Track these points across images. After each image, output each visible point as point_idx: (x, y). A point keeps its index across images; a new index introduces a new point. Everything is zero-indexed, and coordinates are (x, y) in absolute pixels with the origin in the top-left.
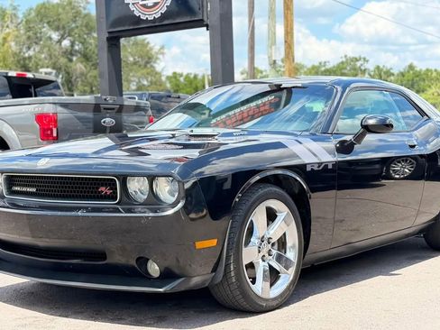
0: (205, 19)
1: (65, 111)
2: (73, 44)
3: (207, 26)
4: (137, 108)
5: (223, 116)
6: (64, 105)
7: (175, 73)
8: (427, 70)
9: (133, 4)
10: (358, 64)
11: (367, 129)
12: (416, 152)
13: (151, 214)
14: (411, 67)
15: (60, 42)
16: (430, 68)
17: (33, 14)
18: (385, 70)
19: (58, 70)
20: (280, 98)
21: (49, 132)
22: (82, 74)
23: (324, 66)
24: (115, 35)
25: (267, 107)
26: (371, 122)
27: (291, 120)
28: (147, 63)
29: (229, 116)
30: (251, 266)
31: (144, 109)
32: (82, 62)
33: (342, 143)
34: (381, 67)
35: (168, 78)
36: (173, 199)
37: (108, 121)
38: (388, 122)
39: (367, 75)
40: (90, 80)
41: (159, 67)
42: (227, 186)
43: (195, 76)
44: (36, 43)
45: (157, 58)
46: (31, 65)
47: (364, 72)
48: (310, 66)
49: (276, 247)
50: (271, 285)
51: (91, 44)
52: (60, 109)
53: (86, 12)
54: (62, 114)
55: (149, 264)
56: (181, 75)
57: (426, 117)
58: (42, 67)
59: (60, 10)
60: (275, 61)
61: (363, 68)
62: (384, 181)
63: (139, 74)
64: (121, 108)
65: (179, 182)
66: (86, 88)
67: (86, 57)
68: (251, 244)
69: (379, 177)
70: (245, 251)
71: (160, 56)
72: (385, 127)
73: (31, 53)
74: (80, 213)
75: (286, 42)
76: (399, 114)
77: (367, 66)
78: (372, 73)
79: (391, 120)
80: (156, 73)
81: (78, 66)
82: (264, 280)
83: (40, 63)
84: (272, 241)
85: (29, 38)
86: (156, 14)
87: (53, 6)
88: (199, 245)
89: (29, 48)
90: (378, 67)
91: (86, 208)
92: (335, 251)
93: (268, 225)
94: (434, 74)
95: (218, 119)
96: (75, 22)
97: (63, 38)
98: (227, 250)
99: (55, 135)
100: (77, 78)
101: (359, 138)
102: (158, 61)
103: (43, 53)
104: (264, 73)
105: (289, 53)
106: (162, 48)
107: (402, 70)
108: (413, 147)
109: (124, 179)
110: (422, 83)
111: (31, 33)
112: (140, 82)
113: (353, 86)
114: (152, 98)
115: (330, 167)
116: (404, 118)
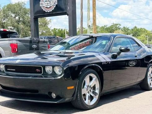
0: (67, 12)
1: (20, 43)
2: (19, 18)
3: (68, 15)
4: (44, 42)
5: (74, 46)
6: (20, 41)
7: (55, 28)
8: (141, 28)
9: (43, 7)
10: (118, 26)
11: (121, 51)
12: (137, 58)
13: (53, 78)
14: (135, 27)
15: (15, 17)
16: (142, 28)
17: (6, 8)
18: (126, 28)
19: (14, 27)
20: (93, 40)
21: (15, 50)
22: (23, 29)
23: (106, 27)
24: (36, 17)
25: (88, 43)
26: (123, 48)
27: (97, 48)
28: (45, 25)
29: (76, 46)
30: (84, 95)
31: (46, 42)
32: (22, 25)
33: (113, 55)
34: (125, 27)
35: (52, 30)
36: (60, 73)
37: (34, 46)
38: (128, 48)
39: (120, 30)
40: (25, 31)
41: (49, 26)
42: (76, 69)
43: (62, 30)
44: (7, 18)
45: (49, 23)
46: (5, 25)
47: (119, 29)
48: (101, 27)
49: (92, 89)
50: (91, 101)
51: (26, 18)
52: (18, 42)
53: (24, 7)
54: (19, 43)
55: (52, 94)
56: (57, 29)
57: (140, 47)
58: (9, 26)
59: (15, 7)
60: (90, 25)
61: (119, 27)
62: (126, 67)
63: (42, 29)
64: (39, 42)
65: (62, 68)
66: (24, 33)
67: (24, 23)
68: (84, 88)
69: (125, 66)
70: (83, 90)
71: (50, 23)
72: (127, 50)
73: (5, 21)
74: (30, 78)
75: (93, 19)
76: (131, 45)
77: (120, 27)
78: (122, 29)
79: (129, 48)
80: (48, 29)
81: (21, 26)
82: (89, 99)
83: (8, 25)
84: (91, 87)
85: (4, 16)
86: (50, 10)
87: (13, 5)
88: (68, 88)
89: (4, 19)
90: (124, 27)
91: (32, 76)
92: (111, 90)
93: (90, 82)
94: (143, 30)
95: (72, 47)
96: (20, 11)
97: (16, 16)
98: (77, 90)
99: (17, 51)
100: (21, 30)
101: (119, 53)
102: (49, 24)
103: (9, 21)
104: (85, 29)
105: (94, 23)
106: (50, 20)
107: (132, 28)
108: (136, 56)
109: (44, 67)
110: (139, 33)
111: (5, 14)
112: (43, 31)
113: (117, 36)
114: (49, 38)
115: (110, 63)
116: (133, 46)
